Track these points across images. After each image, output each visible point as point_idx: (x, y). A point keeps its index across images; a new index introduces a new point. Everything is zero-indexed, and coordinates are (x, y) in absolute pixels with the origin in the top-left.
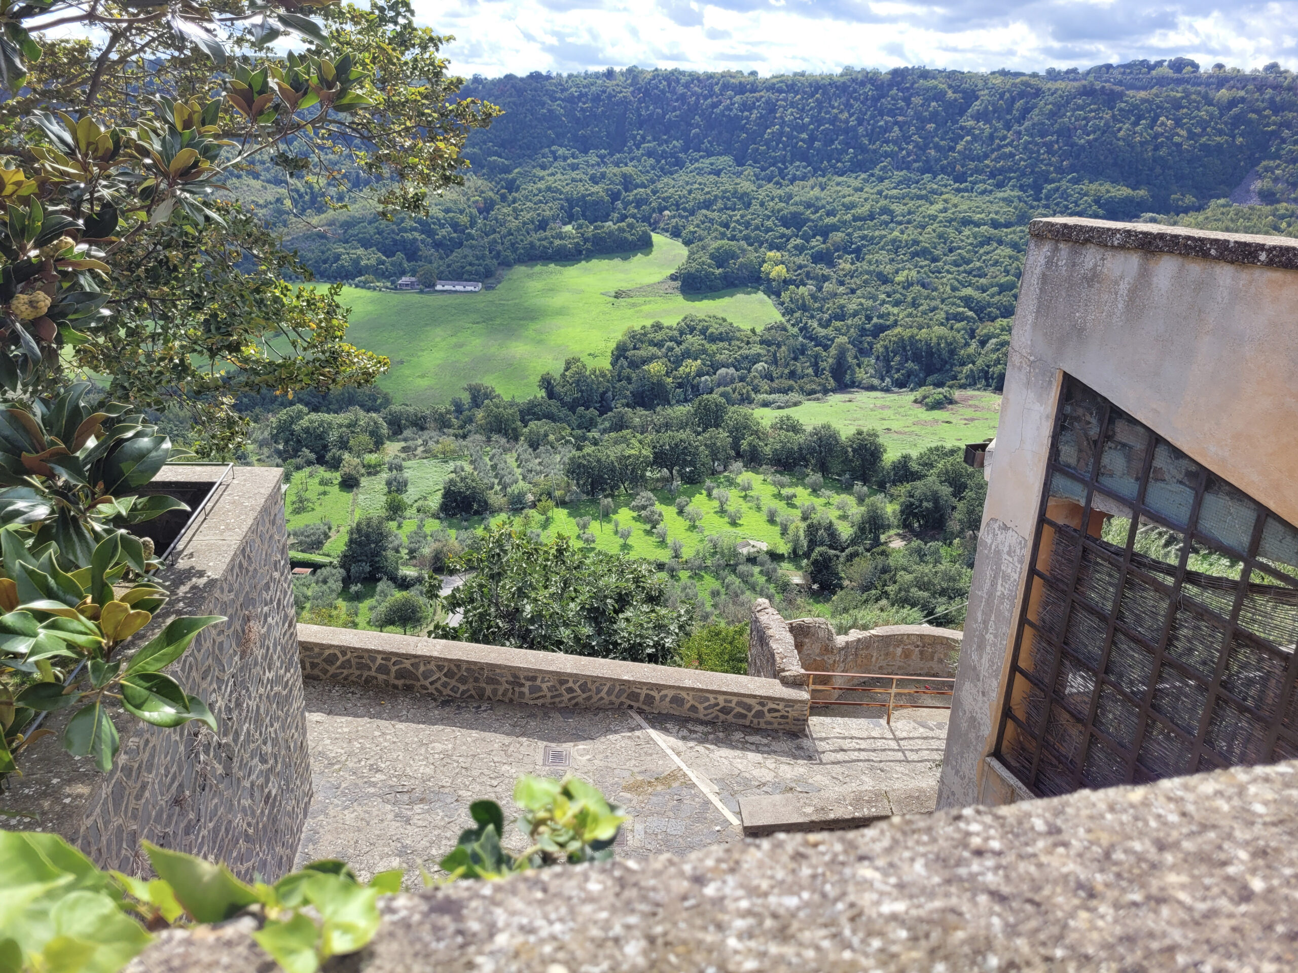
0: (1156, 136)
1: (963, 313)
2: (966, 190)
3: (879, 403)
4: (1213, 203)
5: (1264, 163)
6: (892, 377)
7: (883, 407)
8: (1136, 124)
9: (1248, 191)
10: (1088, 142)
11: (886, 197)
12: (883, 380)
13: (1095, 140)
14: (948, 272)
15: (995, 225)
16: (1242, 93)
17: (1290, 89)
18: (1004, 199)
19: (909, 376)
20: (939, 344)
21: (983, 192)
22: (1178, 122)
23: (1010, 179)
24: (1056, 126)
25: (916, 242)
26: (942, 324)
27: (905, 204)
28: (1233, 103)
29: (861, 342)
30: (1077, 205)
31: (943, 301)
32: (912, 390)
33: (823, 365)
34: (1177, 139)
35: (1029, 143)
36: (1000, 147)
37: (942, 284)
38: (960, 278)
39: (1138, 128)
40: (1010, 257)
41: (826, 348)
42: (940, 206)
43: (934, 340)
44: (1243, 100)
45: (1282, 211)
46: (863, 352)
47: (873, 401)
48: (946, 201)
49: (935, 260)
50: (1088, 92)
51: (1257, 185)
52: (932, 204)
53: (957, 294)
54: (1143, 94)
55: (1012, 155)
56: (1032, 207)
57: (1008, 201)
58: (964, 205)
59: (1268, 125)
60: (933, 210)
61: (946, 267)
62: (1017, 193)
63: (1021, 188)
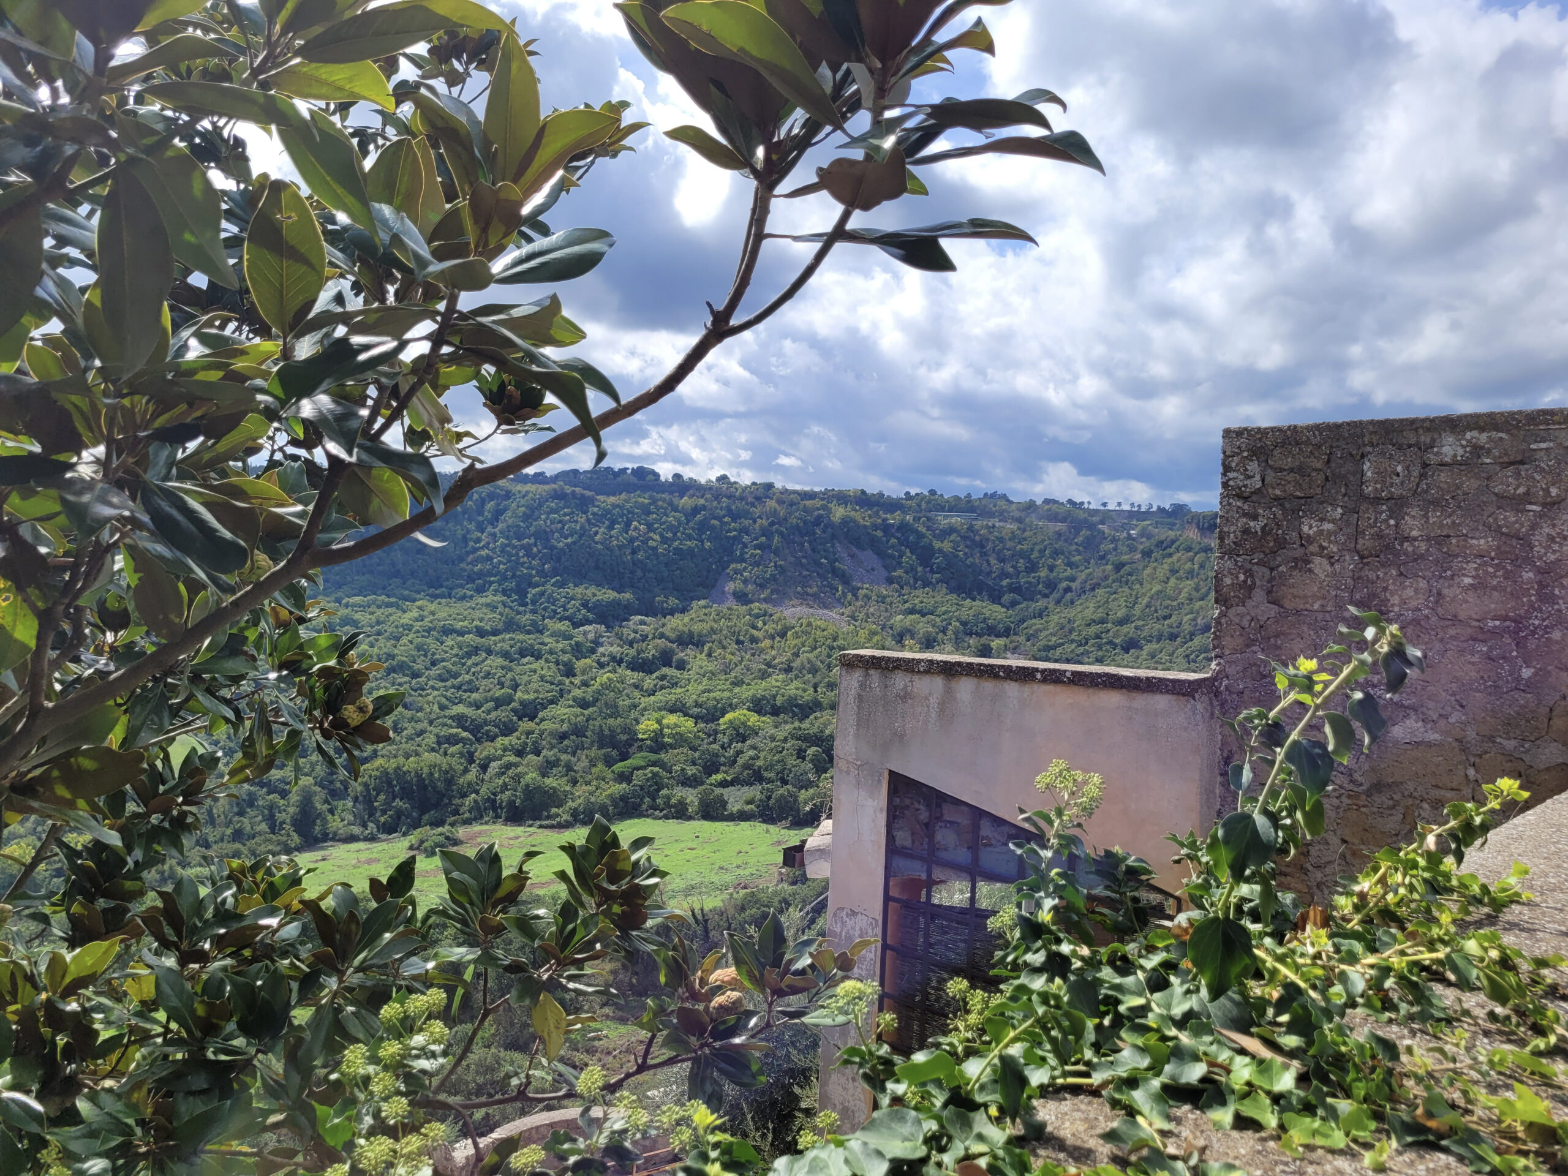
0: (632, 540)
1: (457, 734)
2: (442, 596)
3: (363, 856)
4: (695, 604)
5: (733, 566)
6: (377, 822)
7: (369, 862)
8: (611, 528)
9: (723, 592)
10: (567, 545)
11: (347, 606)
12: (365, 826)
13: (574, 543)
14: (433, 688)
15: (481, 633)
16: (702, 501)
17: (742, 499)
18: (487, 605)
19: (399, 818)
20: (431, 774)
21: (463, 598)
22: (650, 527)
23: (491, 583)
24: (532, 529)
25: (391, 656)
26: (433, 750)
27: (372, 613)
28: (696, 510)
29: (331, 782)
30: (565, 610)
31: (431, 723)
32: (405, 834)
33: (280, 817)
34: (651, 543)
35: (507, 545)
36: (475, 550)
37: (428, 703)
38: (448, 694)
39: (613, 532)
40: (503, 668)
41: (284, 794)
42: (415, 614)
43: (426, 770)
44: (704, 508)
45: (756, 611)
46: (335, 794)
47: (355, 855)
48: (420, 608)
49: (416, 675)
50: (559, 496)
51: (730, 587)
52: (404, 612)
53: (447, 713)
54: (612, 499)
55: (489, 558)
56: (519, 613)
57: (492, 607)
58: (443, 611)
59: (729, 531)
60: (406, 618)
61: (431, 683)
62: (500, 598)
63: (504, 592)
